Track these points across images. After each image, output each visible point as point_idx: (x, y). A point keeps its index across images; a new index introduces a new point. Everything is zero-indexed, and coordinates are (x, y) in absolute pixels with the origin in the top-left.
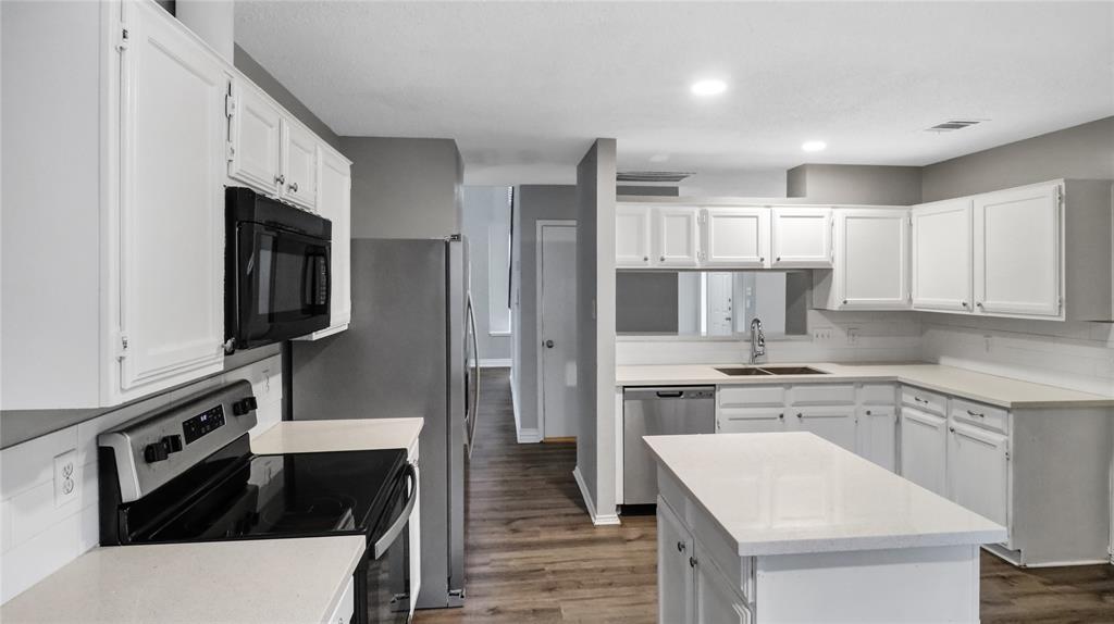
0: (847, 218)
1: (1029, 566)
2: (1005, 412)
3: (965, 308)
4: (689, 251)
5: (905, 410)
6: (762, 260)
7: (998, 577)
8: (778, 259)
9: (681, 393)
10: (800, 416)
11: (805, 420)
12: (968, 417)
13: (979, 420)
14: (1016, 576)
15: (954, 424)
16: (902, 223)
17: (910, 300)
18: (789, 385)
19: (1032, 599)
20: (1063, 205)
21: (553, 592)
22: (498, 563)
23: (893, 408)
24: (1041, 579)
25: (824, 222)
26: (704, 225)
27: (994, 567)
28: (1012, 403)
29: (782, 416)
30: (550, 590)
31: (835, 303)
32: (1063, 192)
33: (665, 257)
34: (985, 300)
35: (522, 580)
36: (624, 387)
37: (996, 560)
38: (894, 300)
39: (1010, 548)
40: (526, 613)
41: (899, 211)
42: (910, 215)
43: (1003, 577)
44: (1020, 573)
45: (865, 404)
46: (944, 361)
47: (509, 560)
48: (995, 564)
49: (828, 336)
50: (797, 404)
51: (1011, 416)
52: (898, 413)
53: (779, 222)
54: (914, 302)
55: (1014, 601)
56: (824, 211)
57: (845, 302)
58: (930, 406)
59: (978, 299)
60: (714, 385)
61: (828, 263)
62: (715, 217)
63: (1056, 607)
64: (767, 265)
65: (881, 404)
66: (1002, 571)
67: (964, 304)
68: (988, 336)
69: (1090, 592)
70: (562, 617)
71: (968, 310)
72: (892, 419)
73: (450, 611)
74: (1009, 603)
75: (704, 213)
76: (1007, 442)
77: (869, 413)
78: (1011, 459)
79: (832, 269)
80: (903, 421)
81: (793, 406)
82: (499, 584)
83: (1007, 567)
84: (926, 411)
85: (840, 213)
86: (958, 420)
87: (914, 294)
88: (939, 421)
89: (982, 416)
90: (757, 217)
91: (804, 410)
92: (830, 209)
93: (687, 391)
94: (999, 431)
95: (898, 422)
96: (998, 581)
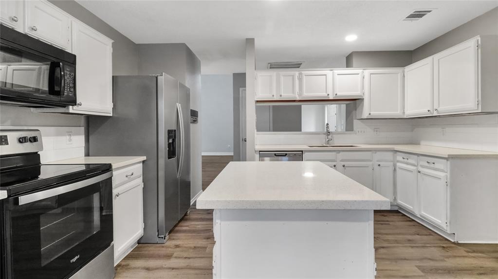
0: (371, 74)
1: (460, 242)
2: (446, 161)
3: (429, 113)
4: (293, 92)
5: (399, 164)
6: (328, 95)
7: (440, 247)
8: (336, 94)
9: (286, 154)
10: (344, 166)
11: (347, 168)
12: (427, 164)
13: (432, 165)
14: (450, 247)
15: (420, 169)
16: (399, 76)
17: (404, 113)
18: (339, 151)
19: (458, 259)
20: (480, 50)
21: (209, 240)
22: (193, 226)
23: (392, 163)
24: (465, 249)
25: (359, 77)
26: (300, 79)
27: (439, 242)
28: (449, 155)
29: (335, 166)
30: (208, 238)
31: (365, 115)
32: (480, 43)
33: (282, 95)
34: (439, 107)
35: (198, 233)
36: (260, 151)
37: (442, 238)
38: (397, 113)
39: (449, 232)
40: (190, 248)
41: (398, 70)
42: (404, 72)
43: (443, 247)
44: (453, 245)
45: (378, 161)
46: (422, 143)
47: (198, 225)
48: (440, 240)
49: (364, 132)
50: (342, 161)
51: (449, 162)
52: (395, 166)
53: (337, 78)
54: (406, 113)
55: (446, 259)
56: (359, 71)
57: (370, 114)
58: (410, 161)
59: (435, 107)
60: (302, 151)
61: (361, 96)
62: (305, 75)
63: (472, 264)
64: (331, 98)
65: (386, 161)
66: (444, 244)
67: (429, 111)
68: (443, 128)
69: (492, 258)
70: (205, 251)
71: (431, 114)
72: (392, 169)
73: (158, 245)
74: (442, 260)
75: (300, 74)
76: (447, 176)
77: (379, 165)
78: (449, 185)
79: (363, 99)
80: (398, 169)
81: (341, 161)
82: (187, 235)
83: (446, 242)
84: (407, 164)
85: (367, 72)
86: (422, 166)
87: (405, 110)
88: (414, 168)
89: (434, 163)
90: (326, 75)
91: (346, 164)
92: (362, 70)
93: (289, 154)
94: (442, 171)
95: (395, 170)
96: (441, 249)
